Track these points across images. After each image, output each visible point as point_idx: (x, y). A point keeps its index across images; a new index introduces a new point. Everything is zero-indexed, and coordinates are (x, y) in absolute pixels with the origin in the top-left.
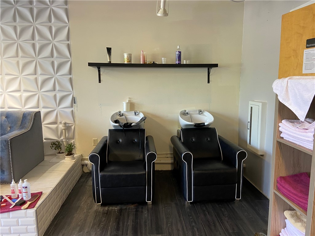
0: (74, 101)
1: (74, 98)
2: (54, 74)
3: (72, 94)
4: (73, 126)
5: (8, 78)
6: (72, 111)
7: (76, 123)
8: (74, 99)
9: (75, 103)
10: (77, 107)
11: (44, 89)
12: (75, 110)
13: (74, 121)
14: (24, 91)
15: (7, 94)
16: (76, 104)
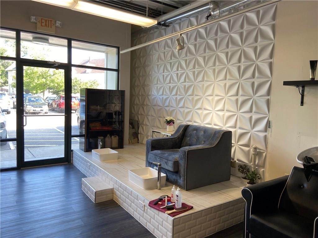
0: (268, 125)
1: (269, 121)
2: (253, 95)
3: (268, 117)
4: (265, 153)
5: (217, 98)
6: (266, 136)
7: (268, 150)
8: (269, 123)
9: (269, 127)
10: (271, 132)
11: (242, 110)
12: (269, 135)
13: (266, 148)
14: (227, 111)
15: (215, 113)
16: (271, 129)
